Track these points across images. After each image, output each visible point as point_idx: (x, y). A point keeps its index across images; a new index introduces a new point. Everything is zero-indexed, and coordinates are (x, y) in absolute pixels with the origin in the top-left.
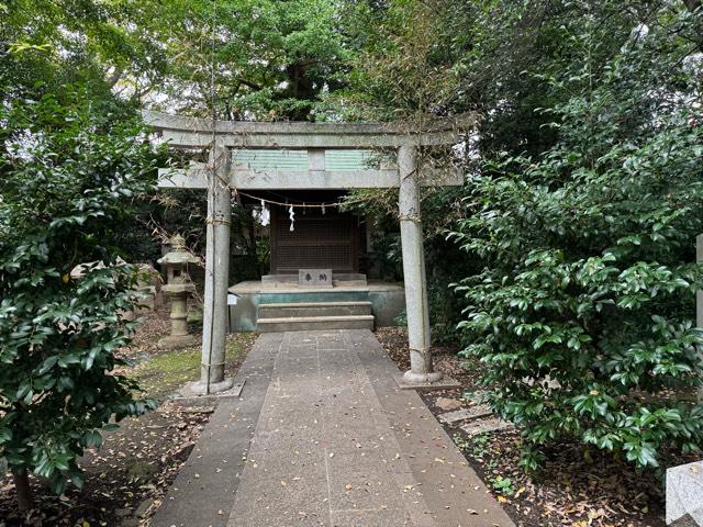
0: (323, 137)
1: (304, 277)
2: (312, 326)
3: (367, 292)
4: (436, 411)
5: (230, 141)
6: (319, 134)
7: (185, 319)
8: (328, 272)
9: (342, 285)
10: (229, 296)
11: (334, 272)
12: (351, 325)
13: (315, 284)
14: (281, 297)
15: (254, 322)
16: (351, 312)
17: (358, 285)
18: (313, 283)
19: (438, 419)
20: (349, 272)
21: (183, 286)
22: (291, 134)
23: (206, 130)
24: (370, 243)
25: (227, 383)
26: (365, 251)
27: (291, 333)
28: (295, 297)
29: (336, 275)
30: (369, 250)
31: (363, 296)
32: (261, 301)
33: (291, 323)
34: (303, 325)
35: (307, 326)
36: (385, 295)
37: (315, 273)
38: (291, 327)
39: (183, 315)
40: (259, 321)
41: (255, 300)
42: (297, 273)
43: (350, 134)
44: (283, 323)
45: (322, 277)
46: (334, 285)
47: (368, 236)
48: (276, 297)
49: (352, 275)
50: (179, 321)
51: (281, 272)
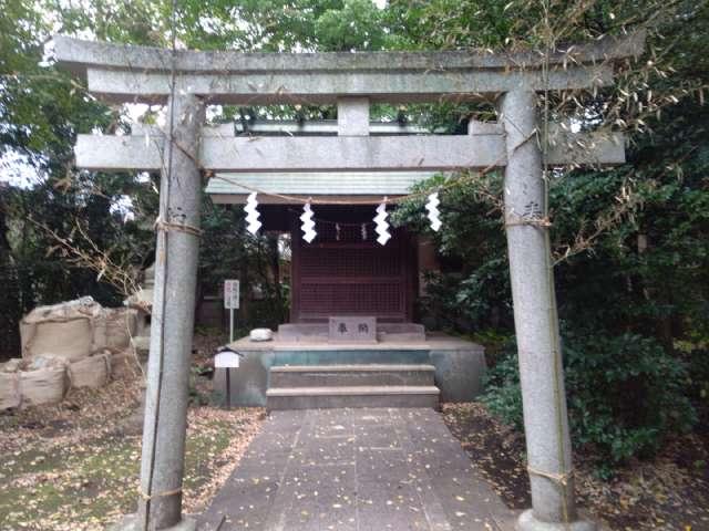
0: (367, 77)
1: (337, 327)
3: (428, 351)
5: (202, 85)
6: (360, 71)
8: (370, 321)
9: (390, 340)
11: (379, 321)
12: (404, 402)
13: (351, 337)
14: (303, 356)
15: (263, 391)
16: (405, 381)
17: (412, 340)
18: (349, 337)
20: (401, 321)
22: (309, 72)
23: (161, 66)
24: (423, 284)
26: (417, 294)
27: (316, 412)
28: (324, 357)
29: (380, 325)
30: (423, 293)
31: (421, 356)
32: (275, 362)
33: (315, 397)
34: (334, 400)
35: (340, 401)
36: (454, 355)
37: (352, 321)
38: (316, 401)
40: (271, 391)
41: (266, 360)
42: (327, 321)
43: (414, 71)
44: (305, 396)
45: (363, 328)
46: (379, 340)
47: (421, 274)
48: (295, 357)
49: (404, 326)
51: (306, 321)
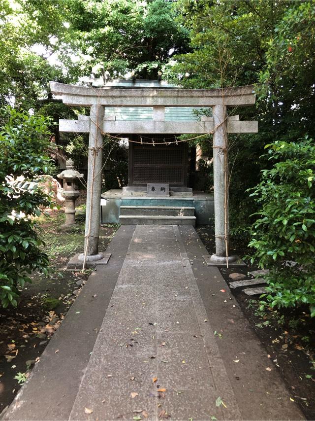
0: (164, 99)
1: (150, 189)
2: (154, 221)
3: (192, 200)
4: (228, 280)
6: (161, 96)
7: (73, 213)
8: (166, 186)
9: (175, 195)
10: (101, 199)
11: (170, 186)
12: (180, 222)
13: (157, 194)
14: (135, 201)
15: (117, 217)
16: (181, 213)
17: (187, 195)
19: (229, 285)
20: (181, 186)
21: (72, 192)
22: (143, 97)
23: (89, 94)
25: (99, 256)
27: (141, 226)
28: (144, 202)
29: (171, 188)
31: (190, 202)
32: (122, 204)
33: (140, 219)
34: (148, 221)
35: (152, 221)
36: (205, 202)
37: (158, 186)
38: (141, 221)
39: (72, 211)
40: (121, 217)
41: (118, 202)
42: (146, 186)
43: (182, 96)
45: (163, 189)
46: (170, 195)
48: (131, 201)
49: (182, 188)
50: (70, 215)
51: (136, 185)
